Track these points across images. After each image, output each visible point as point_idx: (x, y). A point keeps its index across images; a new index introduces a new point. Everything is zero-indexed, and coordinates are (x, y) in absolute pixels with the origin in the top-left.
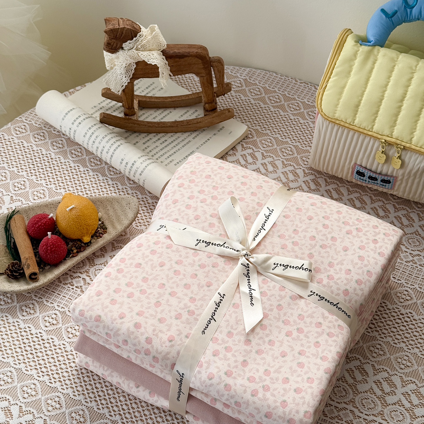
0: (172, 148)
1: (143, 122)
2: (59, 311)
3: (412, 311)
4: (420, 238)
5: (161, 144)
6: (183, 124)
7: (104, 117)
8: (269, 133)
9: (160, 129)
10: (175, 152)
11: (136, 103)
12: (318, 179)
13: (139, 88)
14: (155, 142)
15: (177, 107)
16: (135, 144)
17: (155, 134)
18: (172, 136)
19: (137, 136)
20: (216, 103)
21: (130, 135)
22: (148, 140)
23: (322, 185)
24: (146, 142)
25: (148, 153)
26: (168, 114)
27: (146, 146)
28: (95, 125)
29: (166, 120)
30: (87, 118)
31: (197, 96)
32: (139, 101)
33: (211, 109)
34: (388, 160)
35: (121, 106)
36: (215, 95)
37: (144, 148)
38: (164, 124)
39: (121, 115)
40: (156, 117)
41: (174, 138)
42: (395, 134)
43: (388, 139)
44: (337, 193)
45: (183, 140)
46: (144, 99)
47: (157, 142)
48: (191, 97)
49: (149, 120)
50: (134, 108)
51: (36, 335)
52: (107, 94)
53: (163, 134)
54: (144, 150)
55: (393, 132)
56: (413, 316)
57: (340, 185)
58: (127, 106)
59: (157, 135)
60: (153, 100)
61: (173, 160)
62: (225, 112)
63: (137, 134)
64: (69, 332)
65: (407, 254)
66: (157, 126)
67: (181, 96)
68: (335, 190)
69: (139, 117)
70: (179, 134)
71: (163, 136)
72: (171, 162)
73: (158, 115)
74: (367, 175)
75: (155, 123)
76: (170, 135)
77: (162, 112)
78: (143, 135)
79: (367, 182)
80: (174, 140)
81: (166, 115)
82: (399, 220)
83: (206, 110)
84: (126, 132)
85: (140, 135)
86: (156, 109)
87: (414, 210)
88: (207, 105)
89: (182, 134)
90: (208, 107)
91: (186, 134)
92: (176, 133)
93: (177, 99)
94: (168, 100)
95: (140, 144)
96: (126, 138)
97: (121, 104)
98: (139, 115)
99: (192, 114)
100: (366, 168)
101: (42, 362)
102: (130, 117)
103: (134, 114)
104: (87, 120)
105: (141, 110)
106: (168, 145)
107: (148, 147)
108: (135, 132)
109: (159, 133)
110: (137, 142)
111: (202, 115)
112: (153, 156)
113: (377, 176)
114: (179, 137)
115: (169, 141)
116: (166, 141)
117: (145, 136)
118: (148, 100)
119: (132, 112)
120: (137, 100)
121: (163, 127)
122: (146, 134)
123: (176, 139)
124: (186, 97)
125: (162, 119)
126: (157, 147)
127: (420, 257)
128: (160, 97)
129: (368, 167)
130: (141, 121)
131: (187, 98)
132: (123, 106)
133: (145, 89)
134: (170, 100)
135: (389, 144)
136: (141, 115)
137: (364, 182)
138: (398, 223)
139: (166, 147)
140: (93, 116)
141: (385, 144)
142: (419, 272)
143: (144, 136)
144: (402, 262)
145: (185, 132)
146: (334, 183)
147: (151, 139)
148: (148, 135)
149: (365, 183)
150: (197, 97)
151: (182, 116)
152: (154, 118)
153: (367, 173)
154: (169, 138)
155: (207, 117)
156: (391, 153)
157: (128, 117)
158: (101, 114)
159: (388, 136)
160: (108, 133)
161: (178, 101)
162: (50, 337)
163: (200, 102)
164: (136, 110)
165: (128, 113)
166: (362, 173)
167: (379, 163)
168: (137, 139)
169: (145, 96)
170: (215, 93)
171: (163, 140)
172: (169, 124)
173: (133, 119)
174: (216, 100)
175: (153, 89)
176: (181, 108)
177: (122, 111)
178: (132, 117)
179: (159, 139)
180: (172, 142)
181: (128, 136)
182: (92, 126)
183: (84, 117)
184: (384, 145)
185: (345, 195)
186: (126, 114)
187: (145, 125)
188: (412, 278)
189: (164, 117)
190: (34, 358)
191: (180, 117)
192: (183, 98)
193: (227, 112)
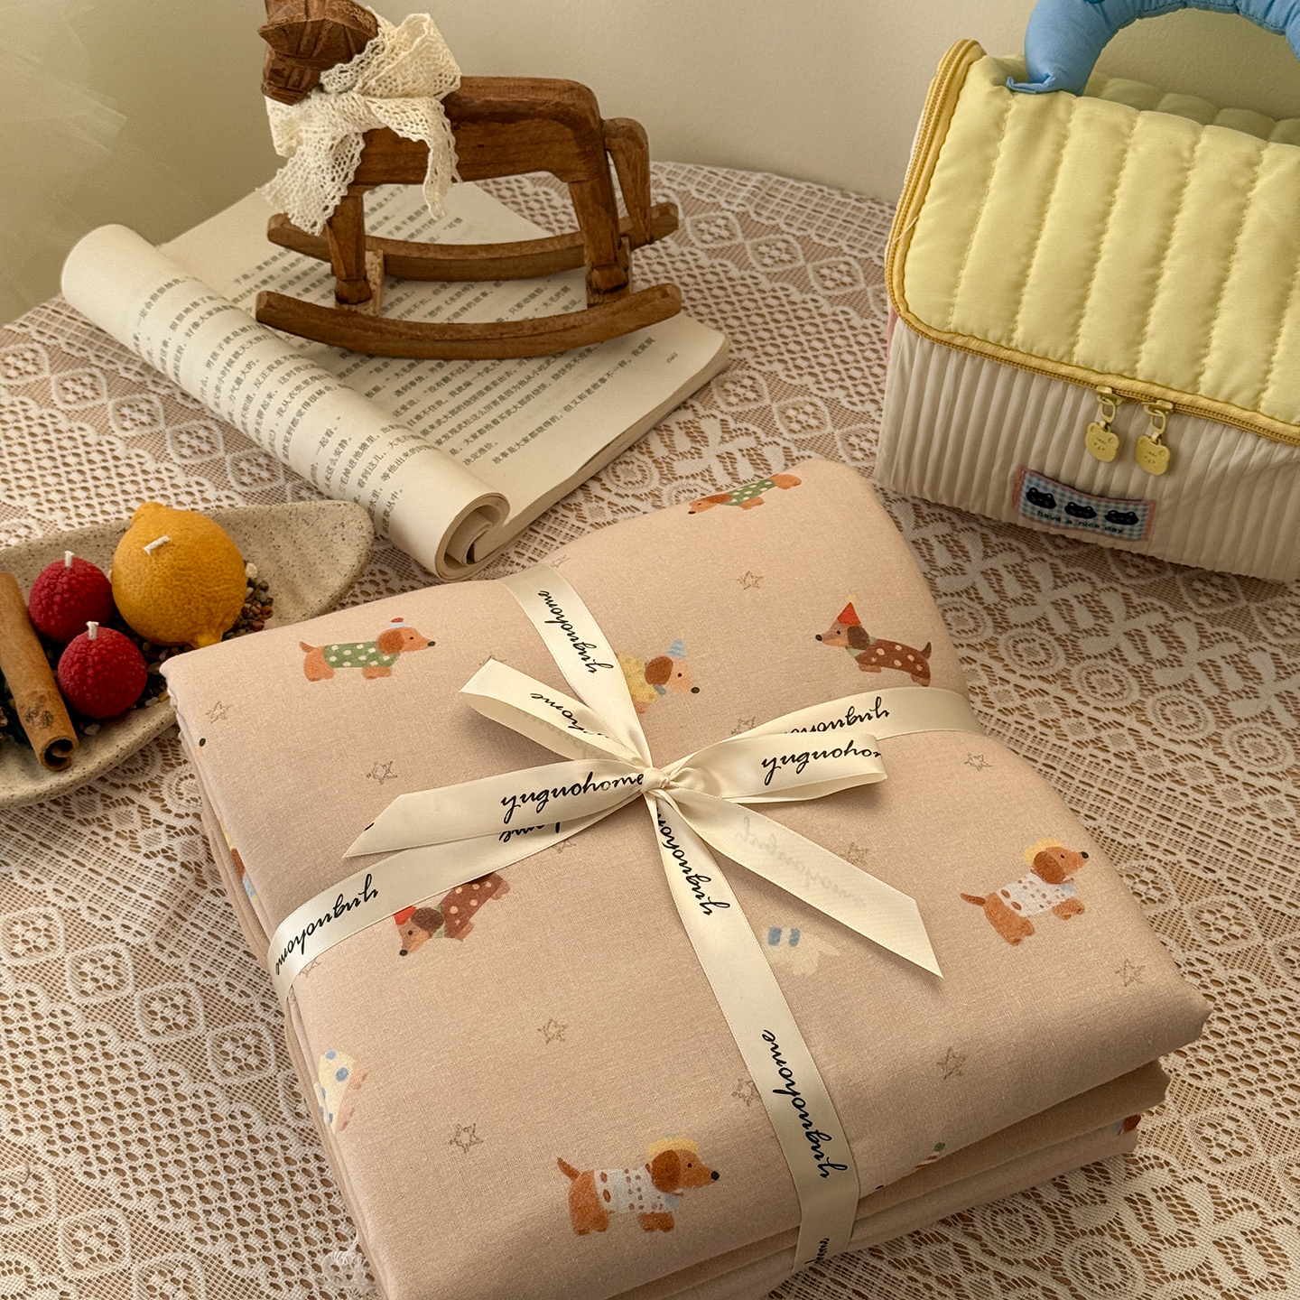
0: (488, 407)
1: (394, 322)
2: (128, 944)
3: (1248, 975)
4: (1277, 733)
5: (453, 394)
6: (520, 333)
7: (269, 305)
8: (810, 386)
9: (445, 345)
10: (495, 422)
11: (372, 261)
12: (961, 535)
13: (386, 218)
14: (432, 389)
15: (507, 279)
16: (368, 395)
17: (433, 363)
18: (487, 370)
19: (378, 370)
20: (627, 269)
21: (356, 366)
22: (412, 384)
23: (971, 554)
24: (405, 388)
25: (411, 423)
26: (477, 300)
27: (403, 400)
28: (243, 330)
29: (467, 318)
30: (218, 310)
31: (569, 244)
32: (386, 258)
33: (610, 286)
34: (1125, 451)
35: (327, 276)
36: (625, 241)
37: (397, 407)
38: (460, 331)
39: (330, 303)
40: (439, 308)
41: (493, 376)
42: (1144, 365)
43: (1122, 383)
44: (1019, 579)
45: (522, 383)
46: (402, 253)
47: (440, 389)
48: (550, 248)
49: (417, 317)
50: (365, 279)
51: (51, 1020)
52: (284, 234)
53: (460, 364)
54: (397, 414)
55: (1137, 361)
56: (1251, 990)
57: (1029, 555)
58: (343, 273)
59: (440, 366)
60: (431, 255)
61: (489, 446)
62: (650, 296)
63: (377, 363)
64: (156, 1014)
65: (1235, 785)
66: (437, 336)
67: (519, 244)
68: (1013, 570)
69: (385, 309)
70: (509, 365)
71: (460, 371)
72: (482, 450)
73: (444, 306)
74: (1061, 501)
75: (432, 326)
76: (480, 365)
77: (459, 295)
78: (399, 365)
79: (1062, 525)
80: (494, 383)
81: (469, 305)
82: (1213, 673)
83: (593, 289)
84: (343, 356)
85: (386, 365)
86: (436, 286)
87: (1263, 645)
88: (596, 273)
89: (520, 364)
90: (599, 280)
91: (533, 365)
92: (500, 359)
93: (507, 254)
94: (477, 257)
95: (387, 393)
96: (341, 375)
97: (327, 266)
98: (386, 304)
99: (551, 299)
100: (1055, 480)
101: (63, 1107)
102: (354, 308)
103: (367, 297)
104: (217, 315)
105: (392, 287)
106: (475, 398)
107: (412, 403)
108: (371, 356)
109: (448, 359)
110: (377, 389)
111: (582, 306)
112: (425, 432)
113: (1093, 504)
114: (508, 374)
115: (479, 385)
116: (468, 384)
117: (404, 370)
118: (416, 254)
119: (359, 291)
120: (381, 252)
121: (457, 340)
122: (405, 363)
123: (501, 379)
124: (534, 248)
125: (456, 315)
126: (439, 403)
127: (1277, 796)
128: (453, 247)
129: (1063, 477)
130: (388, 322)
131: (538, 250)
132: (333, 272)
133: (404, 223)
134: (484, 255)
135: (1130, 400)
136: (391, 304)
137: (1054, 522)
138: (1210, 683)
139: (468, 403)
140: (239, 305)
141: (1114, 400)
142: (1274, 845)
143: (398, 370)
144: (1220, 811)
145: (529, 358)
146: (1012, 550)
147: (420, 379)
148: (411, 366)
149: (1057, 527)
150: (570, 248)
151: (519, 306)
152: (432, 314)
153: (1063, 495)
154: (476, 375)
155: (596, 312)
156: (1132, 430)
157: (346, 307)
158: (260, 295)
159: (1120, 375)
160: (287, 355)
161: (509, 258)
162: (93, 1027)
163: (580, 265)
164: (373, 287)
165: (346, 294)
166: (1044, 496)
167: (1098, 462)
168: (378, 380)
169: (405, 242)
170: (625, 235)
171: (458, 381)
172: (476, 332)
173: (364, 313)
174: (627, 258)
175: (432, 222)
176: (518, 282)
177: (330, 292)
178: (360, 309)
179: (446, 380)
180: (488, 388)
181: (349, 370)
182: (235, 334)
183: (211, 306)
184: (1110, 402)
185: (1043, 587)
186: (340, 299)
187: (401, 335)
188: (1252, 865)
189: (464, 309)
190: (41, 1093)
191: (512, 311)
192: (526, 251)
193: (658, 295)
